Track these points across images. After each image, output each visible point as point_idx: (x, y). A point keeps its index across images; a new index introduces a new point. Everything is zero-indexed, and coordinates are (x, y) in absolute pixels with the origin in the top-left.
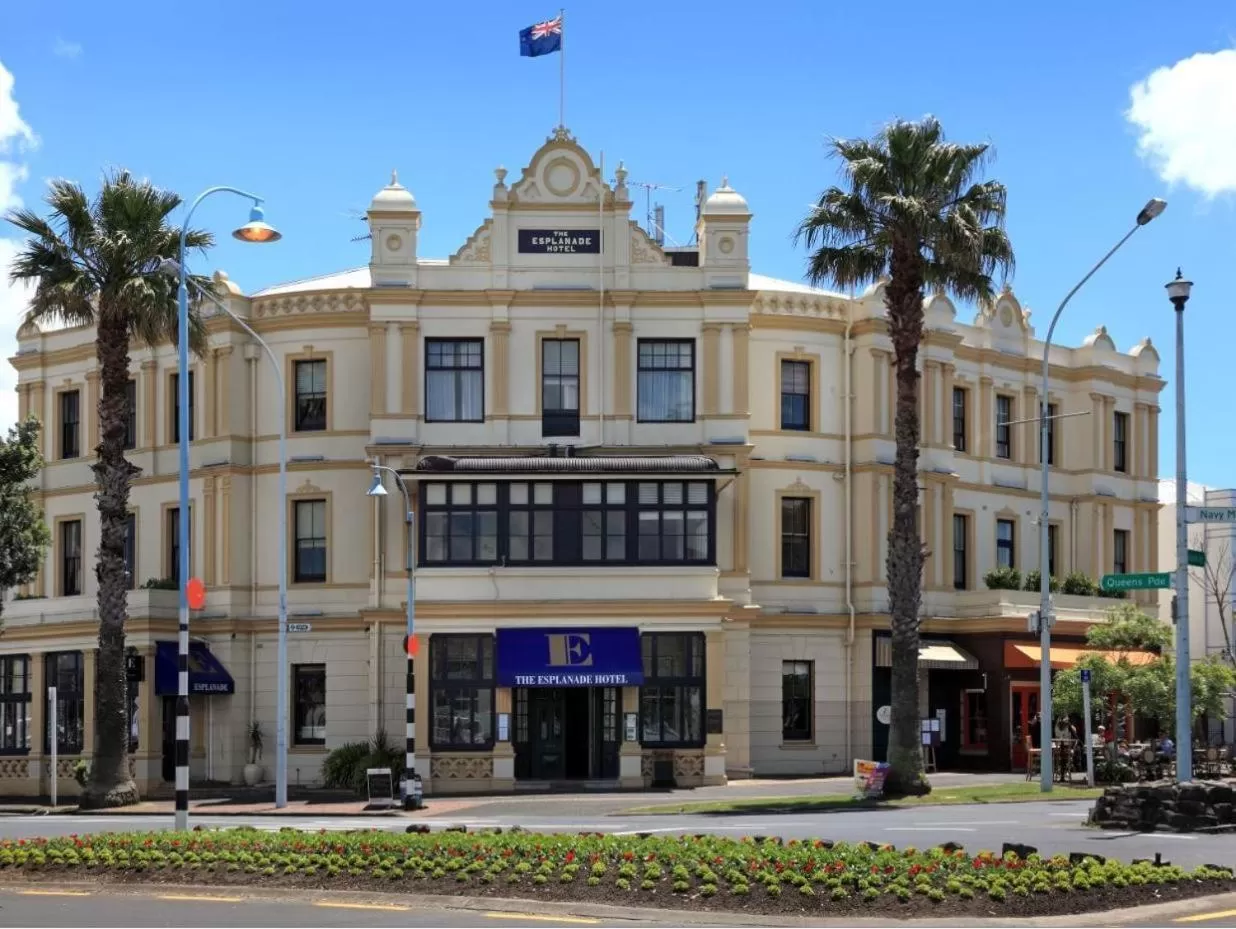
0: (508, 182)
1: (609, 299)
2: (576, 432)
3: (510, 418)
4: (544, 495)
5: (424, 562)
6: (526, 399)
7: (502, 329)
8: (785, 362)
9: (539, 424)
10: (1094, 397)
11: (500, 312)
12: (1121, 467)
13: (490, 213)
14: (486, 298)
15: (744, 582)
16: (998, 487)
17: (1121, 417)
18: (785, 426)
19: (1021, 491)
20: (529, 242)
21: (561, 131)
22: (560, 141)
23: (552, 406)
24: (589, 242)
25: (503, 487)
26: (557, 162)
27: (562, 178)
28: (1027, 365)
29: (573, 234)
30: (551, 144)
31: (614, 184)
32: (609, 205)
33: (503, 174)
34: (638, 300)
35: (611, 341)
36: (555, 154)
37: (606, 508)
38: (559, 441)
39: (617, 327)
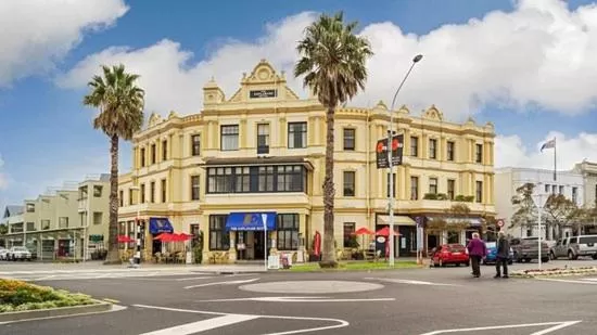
0: (247, 77)
1: (278, 111)
2: (267, 152)
3: (247, 148)
4: (247, 171)
5: (208, 192)
6: (252, 142)
7: (244, 122)
8: (345, 129)
9: (256, 150)
10: (468, 139)
11: (244, 116)
12: (479, 160)
13: (240, 86)
14: (238, 112)
16: (430, 169)
17: (480, 146)
18: (345, 149)
19: (439, 170)
20: (253, 94)
21: (263, 60)
22: (263, 63)
23: (260, 145)
24: (272, 93)
25: (234, 169)
26: (262, 70)
27: (264, 75)
29: (267, 91)
30: (260, 65)
31: (280, 74)
32: (279, 82)
33: (245, 75)
34: (287, 110)
35: (279, 123)
36: (262, 67)
37: (266, 174)
38: (262, 155)
39: (281, 119)
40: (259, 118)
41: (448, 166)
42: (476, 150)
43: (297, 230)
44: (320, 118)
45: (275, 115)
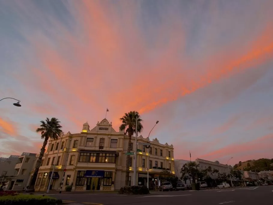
0: (99, 123)
1: (108, 135)
2: (103, 149)
3: (95, 147)
5: (79, 162)
6: (98, 144)
7: (96, 137)
9: (99, 148)
10: (166, 150)
11: (96, 136)
12: (170, 157)
13: (96, 126)
14: (94, 134)
15: (121, 166)
16: (155, 158)
17: (169, 152)
19: (158, 159)
20: (100, 129)
21: (105, 118)
23: (100, 146)
24: (107, 129)
26: (104, 122)
28: (159, 146)
29: (105, 128)
30: (104, 120)
31: (110, 124)
32: (109, 126)
33: (98, 122)
34: (111, 135)
35: (108, 139)
36: (104, 121)
37: (102, 156)
38: (101, 150)
39: (109, 138)
40: (101, 137)
41: (161, 158)
42: (168, 153)
43: (112, 178)
44: (122, 138)
45: (107, 136)
